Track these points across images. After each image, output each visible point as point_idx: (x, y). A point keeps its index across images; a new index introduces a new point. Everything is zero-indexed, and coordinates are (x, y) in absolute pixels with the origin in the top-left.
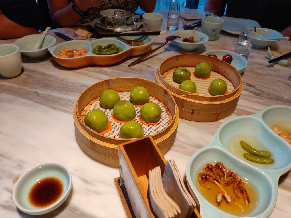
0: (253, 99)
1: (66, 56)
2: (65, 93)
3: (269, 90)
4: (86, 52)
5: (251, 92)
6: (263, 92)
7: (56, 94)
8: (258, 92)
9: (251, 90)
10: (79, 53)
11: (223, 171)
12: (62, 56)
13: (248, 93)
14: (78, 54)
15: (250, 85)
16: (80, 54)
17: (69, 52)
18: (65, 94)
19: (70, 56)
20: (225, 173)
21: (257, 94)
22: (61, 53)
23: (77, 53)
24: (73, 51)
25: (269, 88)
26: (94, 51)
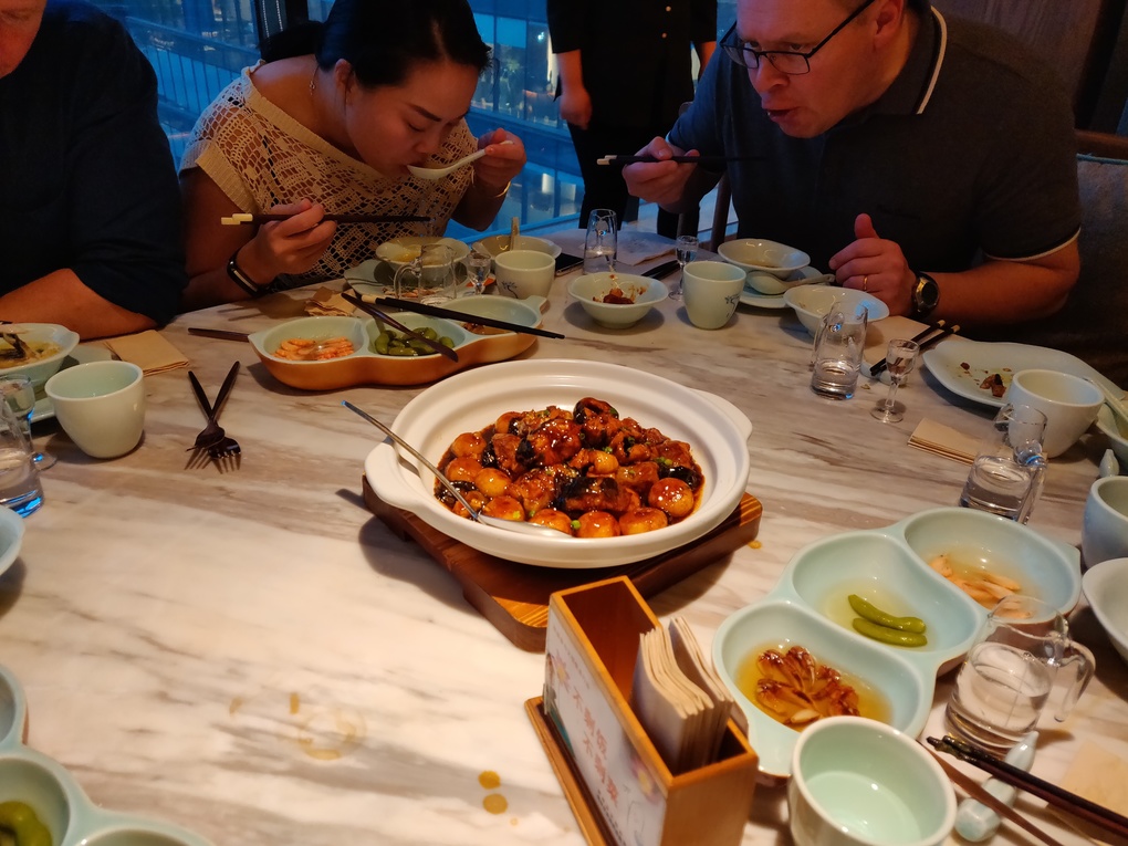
0: (824, 475)
1: (295, 357)
2: (305, 485)
3: (864, 450)
4: (352, 348)
5: (816, 457)
6: (848, 456)
7: (280, 490)
8: (835, 456)
9: (817, 453)
10: (333, 350)
11: (807, 666)
12: (284, 356)
13: (811, 460)
14: (331, 353)
15: (814, 441)
16: (336, 354)
17: (306, 346)
18: (307, 489)
19: (308, 357)
20: (812, 669)
21: (832, 462)
22: (282, 348)
23: (328, 350)
24: (314, 344)
25: (862, 446)
26: (375, 347)
